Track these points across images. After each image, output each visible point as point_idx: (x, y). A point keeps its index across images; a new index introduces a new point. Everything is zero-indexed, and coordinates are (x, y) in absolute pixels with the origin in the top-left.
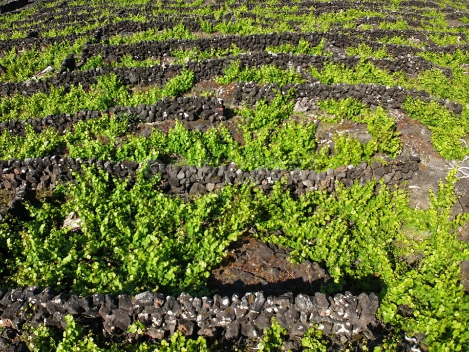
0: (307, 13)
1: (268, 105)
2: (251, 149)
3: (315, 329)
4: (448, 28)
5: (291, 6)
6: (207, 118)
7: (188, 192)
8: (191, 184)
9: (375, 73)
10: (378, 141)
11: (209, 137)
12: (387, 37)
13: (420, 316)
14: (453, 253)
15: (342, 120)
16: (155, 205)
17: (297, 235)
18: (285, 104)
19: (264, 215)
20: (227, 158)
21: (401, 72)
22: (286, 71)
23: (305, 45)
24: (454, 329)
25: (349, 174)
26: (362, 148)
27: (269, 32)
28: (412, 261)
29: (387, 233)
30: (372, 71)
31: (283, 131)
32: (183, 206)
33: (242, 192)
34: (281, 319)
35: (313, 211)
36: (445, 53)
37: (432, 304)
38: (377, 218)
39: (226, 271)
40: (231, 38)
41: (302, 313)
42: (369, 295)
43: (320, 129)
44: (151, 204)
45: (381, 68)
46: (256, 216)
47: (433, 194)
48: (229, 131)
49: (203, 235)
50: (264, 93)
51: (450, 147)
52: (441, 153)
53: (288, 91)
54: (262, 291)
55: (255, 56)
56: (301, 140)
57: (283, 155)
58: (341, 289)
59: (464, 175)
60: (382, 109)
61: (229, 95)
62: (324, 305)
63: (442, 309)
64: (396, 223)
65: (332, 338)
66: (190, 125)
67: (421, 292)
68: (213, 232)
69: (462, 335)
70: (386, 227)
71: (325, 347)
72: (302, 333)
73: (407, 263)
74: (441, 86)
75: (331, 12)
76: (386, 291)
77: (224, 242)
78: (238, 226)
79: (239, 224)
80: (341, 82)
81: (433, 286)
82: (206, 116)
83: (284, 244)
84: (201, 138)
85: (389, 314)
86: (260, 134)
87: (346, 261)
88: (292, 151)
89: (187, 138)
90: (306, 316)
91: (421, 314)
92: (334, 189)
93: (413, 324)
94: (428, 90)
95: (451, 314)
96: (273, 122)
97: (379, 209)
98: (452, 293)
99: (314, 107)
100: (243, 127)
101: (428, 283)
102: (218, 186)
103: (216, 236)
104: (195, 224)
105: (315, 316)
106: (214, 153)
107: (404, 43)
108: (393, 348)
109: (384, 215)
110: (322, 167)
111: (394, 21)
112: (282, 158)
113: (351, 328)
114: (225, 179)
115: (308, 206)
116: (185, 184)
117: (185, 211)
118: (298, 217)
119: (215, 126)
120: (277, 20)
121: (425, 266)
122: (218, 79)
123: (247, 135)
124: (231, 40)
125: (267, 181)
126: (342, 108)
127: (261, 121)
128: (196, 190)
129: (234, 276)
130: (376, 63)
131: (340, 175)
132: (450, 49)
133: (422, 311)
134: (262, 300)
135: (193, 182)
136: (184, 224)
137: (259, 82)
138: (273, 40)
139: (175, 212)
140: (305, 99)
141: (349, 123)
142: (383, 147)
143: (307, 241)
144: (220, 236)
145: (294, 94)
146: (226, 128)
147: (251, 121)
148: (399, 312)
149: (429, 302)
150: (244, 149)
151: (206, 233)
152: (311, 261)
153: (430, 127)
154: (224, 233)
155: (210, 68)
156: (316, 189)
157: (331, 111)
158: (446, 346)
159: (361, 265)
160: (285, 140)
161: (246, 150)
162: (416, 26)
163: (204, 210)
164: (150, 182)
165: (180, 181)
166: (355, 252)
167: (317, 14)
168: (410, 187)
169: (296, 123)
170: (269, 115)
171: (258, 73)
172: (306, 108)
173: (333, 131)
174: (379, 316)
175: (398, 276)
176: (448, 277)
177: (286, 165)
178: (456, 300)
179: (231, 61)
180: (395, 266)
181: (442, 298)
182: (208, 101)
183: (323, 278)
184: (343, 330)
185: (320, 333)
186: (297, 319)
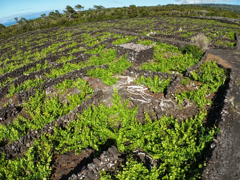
0: (35, 52)
1: (34, 97)
2: (36, 119)
3: (102, 172)
4: (93, 39)
5: (27, 51)
6: (11, 115)
7: (20, 153)
8: (19, 148)
9: (71, 66)
10: (84, 91)
11: (16, 124)
12: (71, 50)
13: (133, 142)
14: (130, 114)
15: (67, 90)
16: (10, 167)
17: (73, 143)
18: (41, 93)
19: (56, 143)
20: (28, 129)
21: (81, 62)
22: (36, 79)
23: (39, 66)
24: (147, 138)
25: (79, 109)
26: (79, 96)
27: (22, 66)
28: (118, 126)
29: (104, 121)
30: (70, 66)
31: (46, 105)
32: (21, 160)
33: (42, 139)
34: (87, 178)
35: (74, 130)
36: (94, 49)
37: (134, 135)
38: (98, 119)
39: (56, 175)
40: (6, 75)
41: (93, 170)
42: (111, 147)
43: (60, 97)
44: (9, 167)
45: (73, 63)
46: (53, 146)
47: (112, 100)
48: (23, 116)
49: (37, 167)
50: (30, 93)
51: (110, 81)
52: (108, 84)
53: (40, 88)
54: (74, 173)
55: (19, 79)
56: (55, 105)
57: (51, 115)
58: (101, 151)
59: (119, 88)
60: (80, 79)
61: (16, 100)
62: (99, 162)
63: (138, 135)
64: (105, 116)
65: (110, 170)
66: (5, 122)
67: (128, 134)
68: (40, 163)
69: (151, 138)
70: (103, 120)
71: (110, 175)
72: (98, 177)
73: (117, 127)
74: (98, 61)
75: (45, 48)
76: (116, 141)
77: (47, 165)
78: (49, 154)
79: (49, 153)
80: (59, 75)
81: (130, 129)
82: (10, 115)
83: (71, 149)
84: (13, 126)
85: (122, 148)
86: (37, 111)
87: (96, 141)
88: (53, 111)
89: (7, 129)
90: (95, 170)
91: (133, 141)
92: (77, 117)
93: (133, 146)
94: (93, 64)
95: (143, 134)
96: (40, 104)
97: (97, 115)
98: (138, 128)
99: (54, 89)
100: (29, 112)
101: (128, 129)
102: (31, 143)
103: (43, 164)
104: (31, 165)
105: (98, 168)
106: (21, 129)
107: (78, 51)
108: (132, 159)
109: (100, 116)
110: (68, 111)
111: (71, 43)
112: (50, 116)
113: (113, 162)
114: (32, 138)
115: (71, 129)
116: (17, 150)
117: (24, 161)
118: (70, 136)
119: (16, 117)
120: (23, 59)
121: (123, 125)
122: (8, 96)
123: (32, 114)
124: (7, 75)
125: (50, 129)
126: (65, 85)
127: (35, 105)
128: (23, 150)
129: (60, 175)
130: (70, 62)
131: (76, 111)
132: (96, 46)
133: (133, 140)
134: (76, 177)
135: (20, 147)
136: (27, 167)
137: (26, 89)
138: (25, 68)
139: (20, 165)
140: (48, 88)
141: (70, 89)
142: (87, 92)
143: (78, 142)
144: (44, 163)
145: (43, 88)
146: (21, 116)
147: (30, 107)
148: (125, 145)
149: (133, 135)
150: (33, 121)
151: (37, 165)
152: (84, 149)
153: (100, 77)
154: (45, 161)
155: (2, 92)
156: (70, 121)
157: (61, 88)
158: (148, 145)
159: (102, 138)
160: (48, 109)
161: (35, 121)
162: (80, 42)
163: (31, 156)
164: (2, 158)
165: (14, 150)
166: (98, 135)
167: (40, 51)
168: (103, 101)
169: (50, 99)
170: (37, 101)
171: (24, 85)
172: (51, 91)
173: (65, 95)
174: (120, 151)
175: (117, 134)
176: (133, 123)
177: (54, 118)
178: (141, 129)
179: (10, 85)
180: (114, 131)
181: (136, 131)
182: (7, 107)
183: (92, 152)
184: (111, 165)
185: (104, 172)
186: (93, 173)
